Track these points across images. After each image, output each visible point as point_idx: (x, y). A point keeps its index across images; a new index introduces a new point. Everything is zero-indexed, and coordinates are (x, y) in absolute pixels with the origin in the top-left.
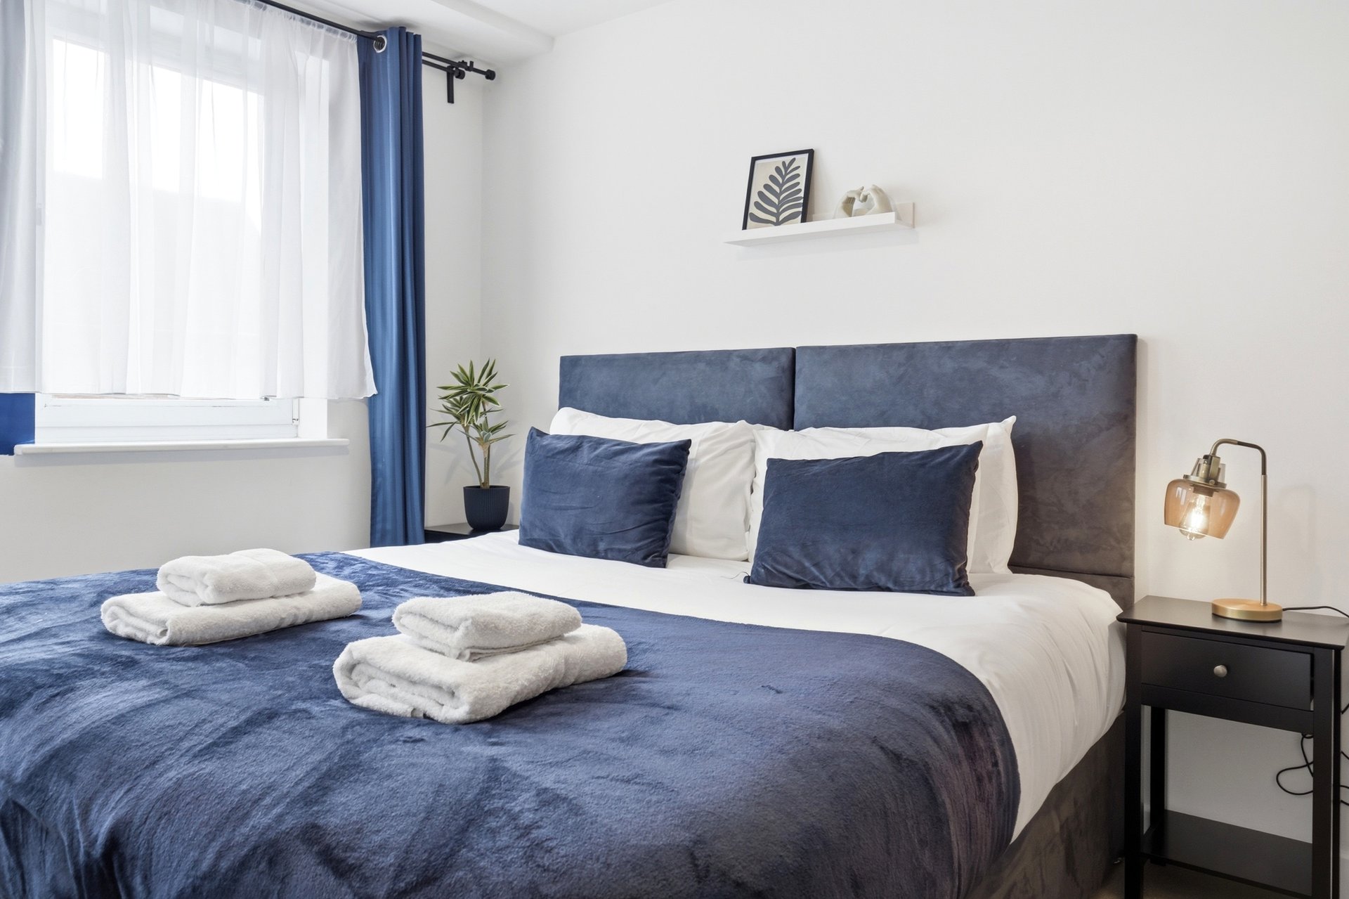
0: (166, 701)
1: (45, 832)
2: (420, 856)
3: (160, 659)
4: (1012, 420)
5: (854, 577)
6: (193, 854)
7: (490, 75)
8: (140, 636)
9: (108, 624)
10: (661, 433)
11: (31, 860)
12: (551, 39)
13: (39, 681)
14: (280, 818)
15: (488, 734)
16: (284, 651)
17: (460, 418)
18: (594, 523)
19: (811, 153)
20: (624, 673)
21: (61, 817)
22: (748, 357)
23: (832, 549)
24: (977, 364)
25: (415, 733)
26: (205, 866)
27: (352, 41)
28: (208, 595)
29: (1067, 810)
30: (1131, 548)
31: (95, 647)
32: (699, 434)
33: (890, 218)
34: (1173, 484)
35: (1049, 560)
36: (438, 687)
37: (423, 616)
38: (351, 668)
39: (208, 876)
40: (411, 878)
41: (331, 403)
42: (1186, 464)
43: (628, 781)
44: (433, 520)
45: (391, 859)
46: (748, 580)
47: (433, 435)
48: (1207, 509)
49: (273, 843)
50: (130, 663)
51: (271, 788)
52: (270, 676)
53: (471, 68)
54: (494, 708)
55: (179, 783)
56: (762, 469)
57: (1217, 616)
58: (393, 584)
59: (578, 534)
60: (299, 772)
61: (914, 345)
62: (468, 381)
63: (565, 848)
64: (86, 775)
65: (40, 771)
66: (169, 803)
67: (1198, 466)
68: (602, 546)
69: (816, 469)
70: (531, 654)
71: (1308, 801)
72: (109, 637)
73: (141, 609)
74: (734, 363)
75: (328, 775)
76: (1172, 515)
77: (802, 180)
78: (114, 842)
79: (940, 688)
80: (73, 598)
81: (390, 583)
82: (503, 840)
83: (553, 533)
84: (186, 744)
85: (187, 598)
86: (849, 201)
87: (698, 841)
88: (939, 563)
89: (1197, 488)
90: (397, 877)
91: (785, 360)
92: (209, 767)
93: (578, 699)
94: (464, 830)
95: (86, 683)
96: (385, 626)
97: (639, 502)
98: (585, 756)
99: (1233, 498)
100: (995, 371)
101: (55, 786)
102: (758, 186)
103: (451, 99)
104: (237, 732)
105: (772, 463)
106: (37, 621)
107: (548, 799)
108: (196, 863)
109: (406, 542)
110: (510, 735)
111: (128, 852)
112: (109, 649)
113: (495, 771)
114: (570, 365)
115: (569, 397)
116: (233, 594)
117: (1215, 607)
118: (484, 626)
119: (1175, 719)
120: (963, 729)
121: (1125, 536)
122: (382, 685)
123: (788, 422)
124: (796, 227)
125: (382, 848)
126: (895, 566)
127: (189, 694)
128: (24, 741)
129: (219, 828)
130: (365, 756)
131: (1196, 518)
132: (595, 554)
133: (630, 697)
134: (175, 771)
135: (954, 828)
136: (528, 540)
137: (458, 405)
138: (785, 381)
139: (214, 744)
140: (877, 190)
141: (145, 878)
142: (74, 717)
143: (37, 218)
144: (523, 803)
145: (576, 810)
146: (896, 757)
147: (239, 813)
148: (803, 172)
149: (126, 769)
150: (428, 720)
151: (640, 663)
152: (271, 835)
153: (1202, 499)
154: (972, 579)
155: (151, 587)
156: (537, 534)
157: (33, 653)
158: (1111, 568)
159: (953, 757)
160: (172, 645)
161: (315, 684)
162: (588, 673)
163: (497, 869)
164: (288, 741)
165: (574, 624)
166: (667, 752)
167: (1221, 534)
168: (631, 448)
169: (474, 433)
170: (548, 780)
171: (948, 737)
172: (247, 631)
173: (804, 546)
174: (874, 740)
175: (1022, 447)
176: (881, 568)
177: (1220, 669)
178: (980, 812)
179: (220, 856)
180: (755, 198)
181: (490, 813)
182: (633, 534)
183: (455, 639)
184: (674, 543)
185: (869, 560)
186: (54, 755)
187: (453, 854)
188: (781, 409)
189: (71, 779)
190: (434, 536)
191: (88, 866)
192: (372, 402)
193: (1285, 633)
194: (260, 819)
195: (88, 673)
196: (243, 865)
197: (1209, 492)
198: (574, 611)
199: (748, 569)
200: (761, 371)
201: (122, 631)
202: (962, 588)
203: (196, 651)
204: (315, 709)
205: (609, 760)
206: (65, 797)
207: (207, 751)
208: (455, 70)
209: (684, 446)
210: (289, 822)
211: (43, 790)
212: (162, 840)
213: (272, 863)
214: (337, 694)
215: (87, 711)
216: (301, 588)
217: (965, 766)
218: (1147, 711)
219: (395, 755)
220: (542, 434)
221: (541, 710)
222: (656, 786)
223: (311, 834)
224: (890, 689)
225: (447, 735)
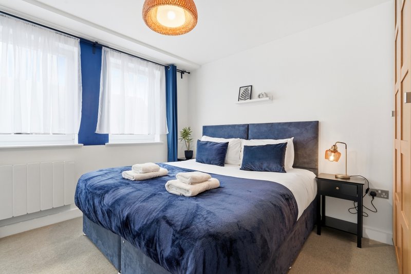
0: (135, 191)
1: (115, 215)
2: (185, 223)
3: (133, 183)
4: (293, 138)
5: (262, 169)
6: (142, 220)
7: (189, 73)
8: (129, 179)
9: (124, 177)
10: (222, 141)
11: (112, 220)
12: (201, 66)
13: (113, 186)
14: (158, 214)
15: (196, 199)
16: (155, 182)
17: (184, 138)
18: (210, 158)
19: (251, 86)
20: (219, 187)
21: (118, 212)
22: (239, 126)
23: (257, 163)
24: (285, 127)
25: (182, 198)
26: (145, 223)
27: (164, 67)
28: (141, 171)
29: (306, 216)
30: (318, 163)
31: (122, 181)
32: (230, 141)
33: (268, 98)
34: (327, 151)
35: (301, 166)
36: (185, 190)
37: (182, 176)
38: (168, 186)
39: (145, 224)
40: (184, 227)
41: (160, 135)
42: (330, 147)
43: (224, 209)
44: (179, 157)
45: (180, 223)
46: (241, 169)
47: (179, 141)
48: (334, 156)
49: (157, 219)
50: (128, 184)
51: (156, 208)
52: (153, 187)
53: (185, 72)
54: (196, 194)
55: (139, 207)
56: (243, 148)
57: (336, 177)
58: (174, 169)
59: (207, 160)
60: (161, 205)
61: (272, 123)
62: (185, 131)
63: (213, 222)
64: (122, 205)
65: (113, 204)
66: (137, 210)
67: (332, 147)
68: (212, 162)
69: (254, 147)
70: (202, 183)
71: (356, 215)
72: (124, 179)
73: (129, 174)
74: (236, 127)
75: (166, 206)
76: (327, 157)
77: (250, 91)
78: (128, 217)
79: (282, 192)
80: (117, 171)
81: (173, 169)
82: (201, 220)
83: (202, 160)
84: (140, 200)
85: (137, 172)
86: (260, 95)
87: (239, 221)
88: (279, 166)
89: (332, 152)
90: (181, 227)
91: (247, 126)
92: (144, 204)
93: (212, 193)
94: (193, 218)
95: (121, 187)
96: (174, 177)
97: (219, 154)
98: (214, 204)
99: (340, 154)
100: (289, 128)
101: (116, 207)
102: (241, 93)
103: (182, 78)
104: (149, 197)
105: (245, 146)
106: (111, 176)
107: (209, 212)
108: (143, 222)
109: (174, 161)
110: (199, 199)
111: (130, 219)
112: (124, 181)
113: (198, 207)
114: (205, 128)
115: (204, 134)
116: (146, 171)
117: (336, 176)
118: (193, 178)
119: (327, 198)
120: (287, 199)
121: (316, 161)
122: (174, 189)
123: (247, 138)
124: (249, 101)
125: (178, 221)
126: (270, 167)
127: (139, 190)
128: (111, 198)
129: (147, 216)
130: (173, 203)
131: (332, 157)
132: (211, 164)
133: (221, 192)
134: (138, 205)
135: (286, 219)
136: (198, 161)
137: (183, 135)
138: (247, 130)
139: (145, 200)
140: (265, 93)
141: (134, 225)
142: (119, 194)
143: (109, 102)
144: (204, 213)
145: (214, 215)
146: (275, 205)
147: (150, 213)
148: (250, 90)
149: (129, 204)
150: (183, 196)
151: (222, 186)
152: (157, 217)
153: (333, 154)
154: (286, 169)
155: (130, 169)
156: (199, 160)
157: (111, 182)
158: (313, 167)
159: (286, 205)
160: (135, 180)
161: (162, 188)
162: (213, 187)
163: (200, 226)
164: (158, 199)
165: (210, 178)
166: (231, 203)
167: (337, 161)
168: (217, 143)
169: (186, 140)
170: (208, 208)
171: (285, 202)
172: (148, 178)
173: (252, 163)
174: (270, 202)
175: (295, 143)
176: (267, 167)
177: (337, 188)
178: (291, 216)
179: (147, 221)
180: (240, 95)
181: (198, 215)
182: (218, 160)
183: (188, 180)
184: (225, 162)
185: (265, 165)
186: (116, 201)
187: (192, 222)
188: (246, 136)
189: (119, 205)
190: (179, 160)
191: (123, 221)
192: (168, 135)
193: (351, 181)
194: (154, 214)
195: (121, 186)
196: (152, 223)
197: (335, 152)
198: (210, 175)
199: (240, 167)
200: (242, 129)
201: (126, 178)
202: (284, 171)
203: (139, 182)
204: (163, 194)
205: (219, 205)
206: (118, 209)
207: (144, 201)
208: (182, 72)
209: (228, 143)
210: (160, 215)
211: (114, 207)
212: (136, 217)
213: (157, 223)
214: (166, 190)
215: (122, 193)
216: (157, 170)
217: (288, 207)
218: (321, 196)
219: (178, 203)
220: (200, 141)
221: (205, 195)
222: (229, 210)
223: (164, 218)
224: (273, 191)
225: (188, 199)
